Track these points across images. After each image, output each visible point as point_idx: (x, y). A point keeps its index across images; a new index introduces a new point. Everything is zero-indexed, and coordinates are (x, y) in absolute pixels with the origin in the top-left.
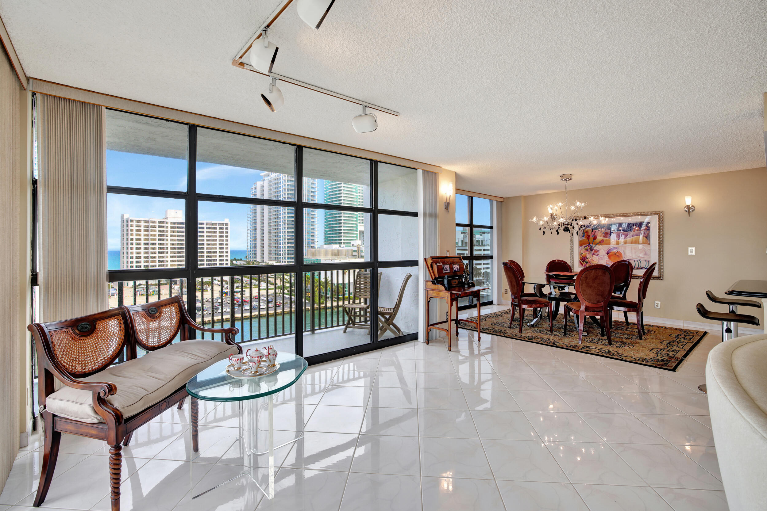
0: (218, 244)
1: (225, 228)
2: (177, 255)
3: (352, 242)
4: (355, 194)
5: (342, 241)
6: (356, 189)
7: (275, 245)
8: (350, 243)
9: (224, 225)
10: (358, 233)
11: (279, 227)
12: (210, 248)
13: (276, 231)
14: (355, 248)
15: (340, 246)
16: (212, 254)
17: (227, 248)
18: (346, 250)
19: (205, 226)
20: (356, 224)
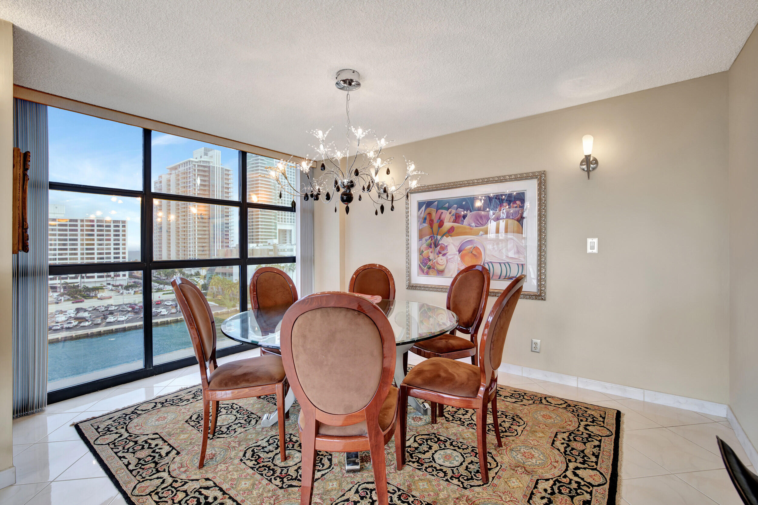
0: (112, 244)
1: (121, 226)
2: (57, 257)
3: (269, 241)
4: (274, 191)
5: (260, 240)
6: (274, 186)
7: (183, 245)
8: (267, 242)
9: (121, 222)
10: (277, 231)
11: (188, 226)
12: (103, 249)
13: (184, 229)
14: (271, 248)
15: (257, 245)
16: (105, 256)
17: (124, 249)
18: (261, 249)
19: (95, 224)
20: (275, 223)
